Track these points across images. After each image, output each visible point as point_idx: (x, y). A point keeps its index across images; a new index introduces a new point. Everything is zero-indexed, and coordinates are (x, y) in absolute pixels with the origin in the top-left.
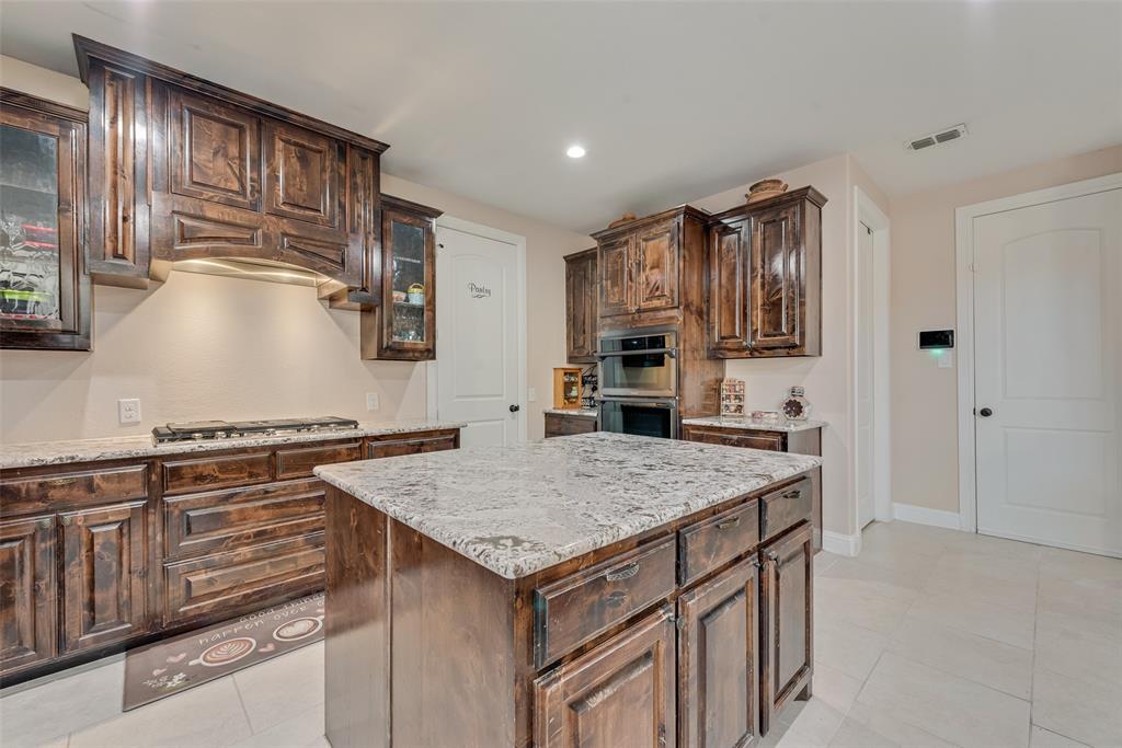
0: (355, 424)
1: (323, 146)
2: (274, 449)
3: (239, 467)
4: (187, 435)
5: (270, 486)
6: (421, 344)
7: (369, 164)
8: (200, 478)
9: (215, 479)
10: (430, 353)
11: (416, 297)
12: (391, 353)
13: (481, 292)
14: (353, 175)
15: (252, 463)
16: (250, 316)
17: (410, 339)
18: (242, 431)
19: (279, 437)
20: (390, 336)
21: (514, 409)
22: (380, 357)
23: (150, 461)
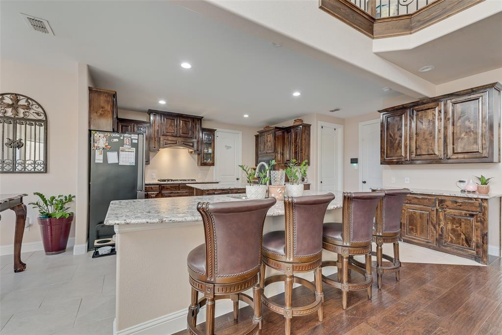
0: (195, 180)
1: (190, 120)
2: (180, 184)
3: (174, 187)
4: (165, 181)
5: (179, 191)
6: (211, 162)
7: (199, 122)
8: (167, 189)
9: (170, 189)
10: (213, 164)
11: (210, 151)
12: (204, 164)
13: (228, 147)
14: (196, 125)
15: (176, 187)
16: (175, 157)
17: (209, 161)
18: (174, 181)
19: (180, 182)
20: (203, 160)
21: (237, 179)
22: (201, 165)
23: (160, 185)
